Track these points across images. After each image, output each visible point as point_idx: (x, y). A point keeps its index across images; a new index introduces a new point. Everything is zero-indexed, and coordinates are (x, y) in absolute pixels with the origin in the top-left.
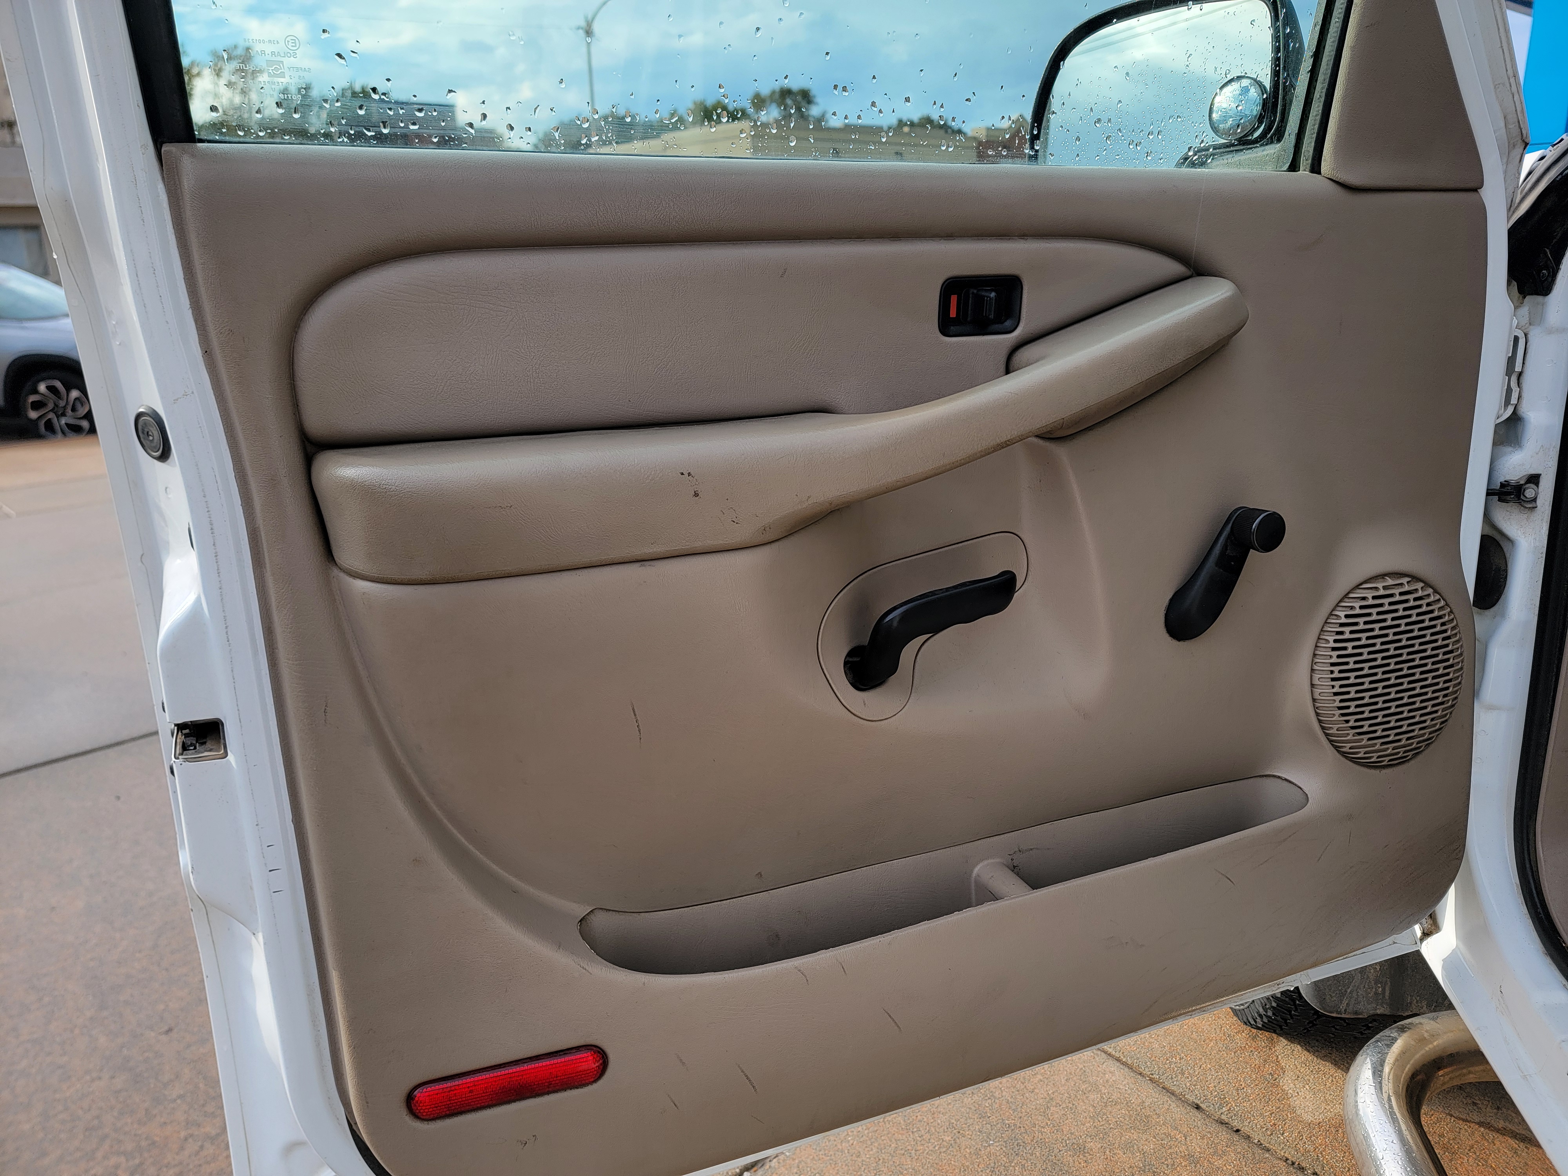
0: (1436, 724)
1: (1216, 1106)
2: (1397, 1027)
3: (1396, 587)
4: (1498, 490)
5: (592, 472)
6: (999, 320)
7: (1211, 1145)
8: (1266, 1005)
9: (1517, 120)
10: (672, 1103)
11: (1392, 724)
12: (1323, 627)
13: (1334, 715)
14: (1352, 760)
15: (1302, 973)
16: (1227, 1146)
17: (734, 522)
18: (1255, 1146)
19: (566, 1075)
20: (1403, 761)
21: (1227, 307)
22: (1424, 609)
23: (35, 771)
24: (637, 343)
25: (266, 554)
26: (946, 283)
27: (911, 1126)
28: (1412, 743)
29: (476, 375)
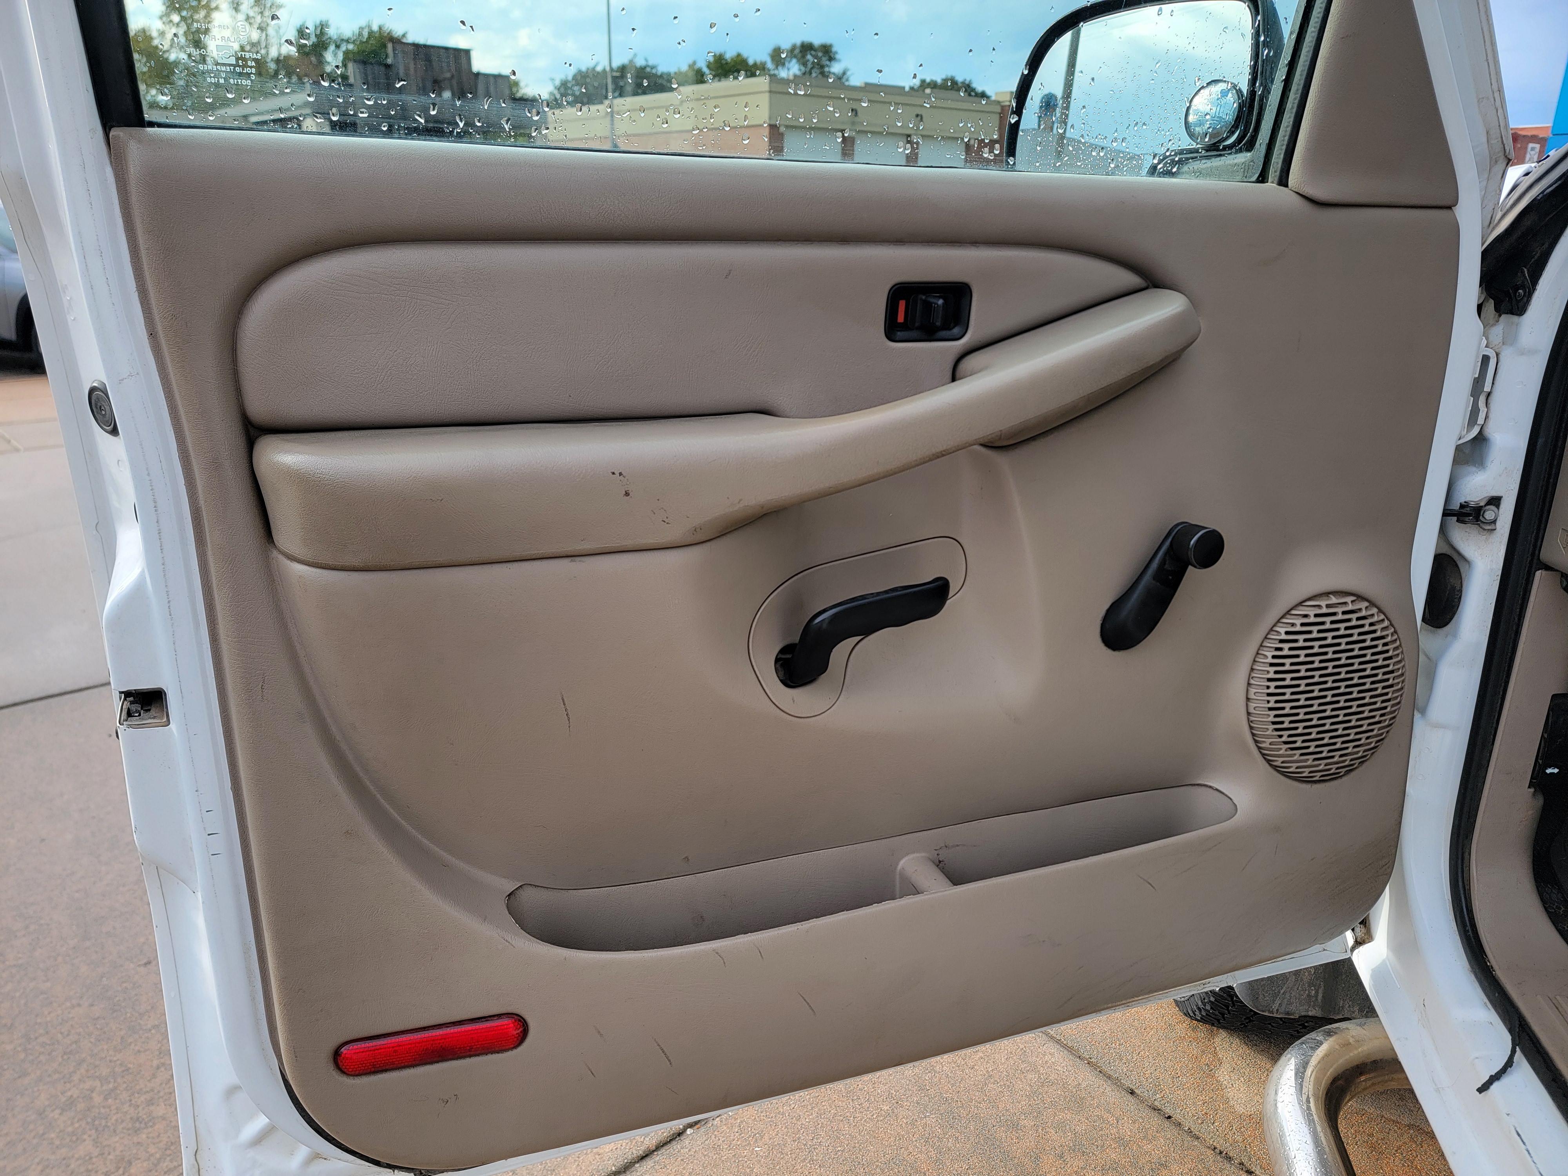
0: (1371, 743)
1: (1151, 1093)
2: (1324, 1031)
3: (1340, 606)
4: (1457, 511)
5: (523, 468)
6: (947, 327)
7: (1142, 1130)
8: (1204, 999)
9: (1500, 136)
10: (589, 1071)
11: (1326, 741)
12: (1263, 642)
13: (1267, 729)
14: (1283, 774)
15: (1229, 974)
16: (1157, 1132)
17: (664, 522)
18: (1185, 1133)
19: (487, 1040)
20: (1335, 777)
21: (1177, 322)
22: (1367, 628)
23: (30, 705)
24: (579, 339)
25: (208, 534)
26: (892, 291)
27: (851, 1094)
28: (1345, 761)
29: (417, 366)
